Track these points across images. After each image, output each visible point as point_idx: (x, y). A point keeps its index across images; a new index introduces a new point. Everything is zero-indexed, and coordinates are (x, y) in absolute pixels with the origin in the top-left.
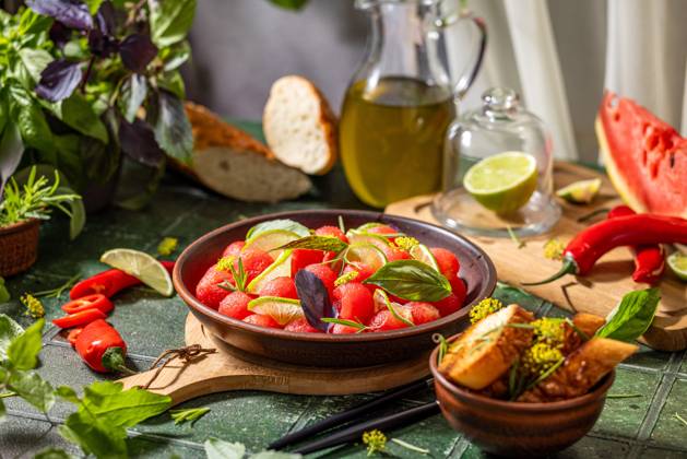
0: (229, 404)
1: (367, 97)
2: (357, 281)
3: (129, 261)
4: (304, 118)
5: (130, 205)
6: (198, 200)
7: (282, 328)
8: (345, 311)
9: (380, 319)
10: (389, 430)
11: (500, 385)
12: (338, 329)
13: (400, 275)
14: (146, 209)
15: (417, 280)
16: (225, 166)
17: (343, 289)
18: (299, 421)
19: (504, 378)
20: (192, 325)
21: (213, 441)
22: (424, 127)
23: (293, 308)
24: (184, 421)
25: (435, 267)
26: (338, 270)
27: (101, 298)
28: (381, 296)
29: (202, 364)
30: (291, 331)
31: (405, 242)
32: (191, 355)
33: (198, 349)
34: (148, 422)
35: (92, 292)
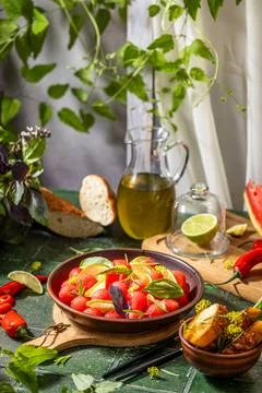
0: (79, 353)
1: (131, 186)
2: (138, 290)
3: (22, 277)
4: (100, 197)
5: (12, 241)
6: (47, 238)
8: (134, 305)
9: (151, 309)
10: (159, 365)
12: (131, 315)
13: (159, 286)
14: (22, 244)
15: (167, 289)
16: (60, 220)
17: (132, 294)
18: (115, 362)
19: (215, 341)
20: (56, 311)
21: (76, 374)
22: (160, 199)
23: (109, 305)
24: (60, 363)
25: (175, 281)
26: (128, 284)
27: (9, 297)
28: (150, 297)
29: (65, 333)
30: (108, 317)
31: (161, 269)
32: (60, 329)
33: (62, 325)
34: (43, 364)
35: (4, 294)
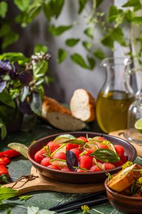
2: (87, 155)
3: (17, 147)
4: (83, 103)
5: (26, 130)
7: (60, 169)
8: (82, 165)
9: (93, 168)
11: (128, 191)
12: (79, 170)
13: (102, 153)
15: (107, 155)
16: (57, 118)
17: (81, 157)
18: (62, 201)
19: (129, 188)
20: (33, 169)
21: (30, 206)
24: (23, 200)
25: (115, 151)
26: (81, 151)
27: (6, 158)
28: (94, 160)
29: (33, 181)
30: (63, 170)
31: (106, 142)
32: (30, 178)
33: (32, 176)
34: (10, 199)
35: (4, 157)
